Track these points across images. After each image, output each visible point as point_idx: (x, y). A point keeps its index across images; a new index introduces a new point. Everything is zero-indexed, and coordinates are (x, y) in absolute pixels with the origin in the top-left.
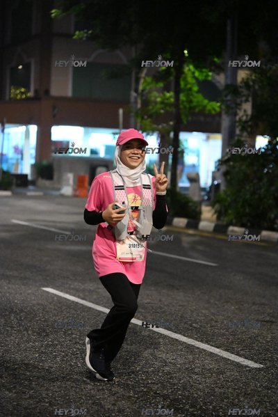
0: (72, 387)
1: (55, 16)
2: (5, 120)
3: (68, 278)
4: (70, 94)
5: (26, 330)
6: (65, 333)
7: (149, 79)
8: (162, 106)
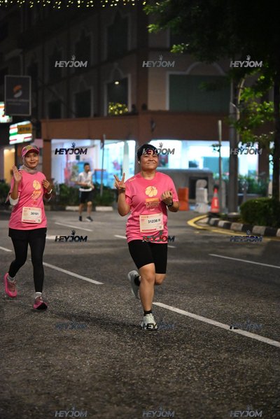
0: (191, 402)
1: (152, 31)
2: (104, 136)
3: (176, 292)
4: (167, 108)
5: (140, 345)
6: (178, 347)
7: (248, 90)
8: (263, 116)
